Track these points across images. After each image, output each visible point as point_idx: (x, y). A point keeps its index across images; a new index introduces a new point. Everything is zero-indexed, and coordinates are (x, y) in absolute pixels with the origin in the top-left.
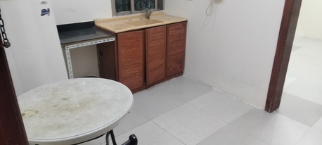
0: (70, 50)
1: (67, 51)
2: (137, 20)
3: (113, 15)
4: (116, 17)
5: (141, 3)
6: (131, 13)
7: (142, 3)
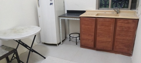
0: (61, 19)
1: (60, 20)
2: (111, 13)
3: (96, 9)
4: (98, 10)
5: (116, 4)
6: (109, 9)
7: (118, 4)
